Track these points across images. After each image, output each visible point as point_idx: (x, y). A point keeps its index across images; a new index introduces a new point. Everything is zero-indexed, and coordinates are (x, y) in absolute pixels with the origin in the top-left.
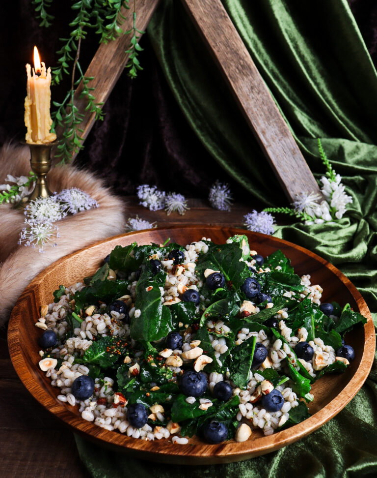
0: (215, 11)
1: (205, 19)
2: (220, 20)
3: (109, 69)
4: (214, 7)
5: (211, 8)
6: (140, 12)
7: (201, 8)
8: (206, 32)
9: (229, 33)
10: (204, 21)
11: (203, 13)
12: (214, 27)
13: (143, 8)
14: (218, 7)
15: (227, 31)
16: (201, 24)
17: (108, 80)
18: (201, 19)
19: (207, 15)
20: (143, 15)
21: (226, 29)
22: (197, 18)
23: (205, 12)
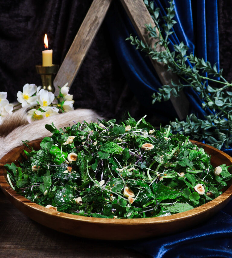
0: (140, 7)
1: (135, 11)
2: (143, 12)
3: (86, 41)
4: (140, 5)
5: (138, 5)
6: (102, 8)
7: (133, 6)
8: (135, 18)
9: (147, 19)
10: (134, 12)
11: (134, 8)
12: (139, 16)
13: (103, 6)
14: (142, 5)
15: (146, 18)
16: (132, 14)
17: (85, 47)
18: (132, 11)
19: (136, 9)
20: (103, 10)
21: (146, 17)
22: (130, 10)
23: (135, 8)
